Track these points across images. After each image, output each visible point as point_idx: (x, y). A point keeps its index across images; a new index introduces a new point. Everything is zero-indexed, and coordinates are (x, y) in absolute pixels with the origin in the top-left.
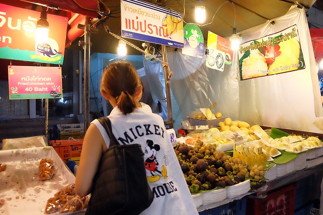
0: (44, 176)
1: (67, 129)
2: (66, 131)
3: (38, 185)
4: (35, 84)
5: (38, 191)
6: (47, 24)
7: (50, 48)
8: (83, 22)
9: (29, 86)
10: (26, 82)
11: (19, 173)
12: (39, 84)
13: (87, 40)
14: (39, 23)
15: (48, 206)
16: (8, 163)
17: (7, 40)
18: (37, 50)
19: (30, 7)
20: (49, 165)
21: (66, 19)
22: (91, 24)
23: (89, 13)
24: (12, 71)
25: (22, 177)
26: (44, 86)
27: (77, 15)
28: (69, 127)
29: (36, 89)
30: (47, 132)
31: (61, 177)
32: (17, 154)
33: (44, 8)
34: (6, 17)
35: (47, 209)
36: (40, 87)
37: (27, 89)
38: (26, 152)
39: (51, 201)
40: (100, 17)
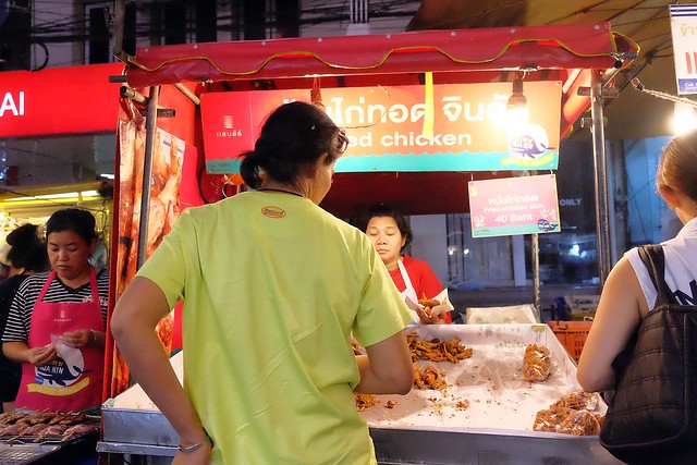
0: (532, 373)
1: (584, 306)
2: (583, 309)
3: (521, 387)
4: (511, 208)
5: (522, 396)
6: (523, 100)
7: (533, 143)
8: (588, 83)
9: (501, 213)
10: (496, 206)
11: (491, 363)
12: (517, 208)
13: (597, 113)
14: (511, 101)
15: (538, 421)
16: (475, 347)
17: (465, 139)
18: (510, 148)
19: (498, 78)
20: (541, 355)
21: (557, 84)
22: (603, 82)
23: (597, 63)
24: (475, 189)
25: (497, 371)
26: (526, 212)
27: (576, 72)
28: (588, 302)
29: (513, 218)
30: (538, 298)
31: (564, 380)
32: (489, 333)
33: (519, 74)
34: (461, 103)
35: (535, 426)
36: (519, 213)
37: (498, 219)
38: (502, 331)
39: (542, 415)
40: (618, 65)
